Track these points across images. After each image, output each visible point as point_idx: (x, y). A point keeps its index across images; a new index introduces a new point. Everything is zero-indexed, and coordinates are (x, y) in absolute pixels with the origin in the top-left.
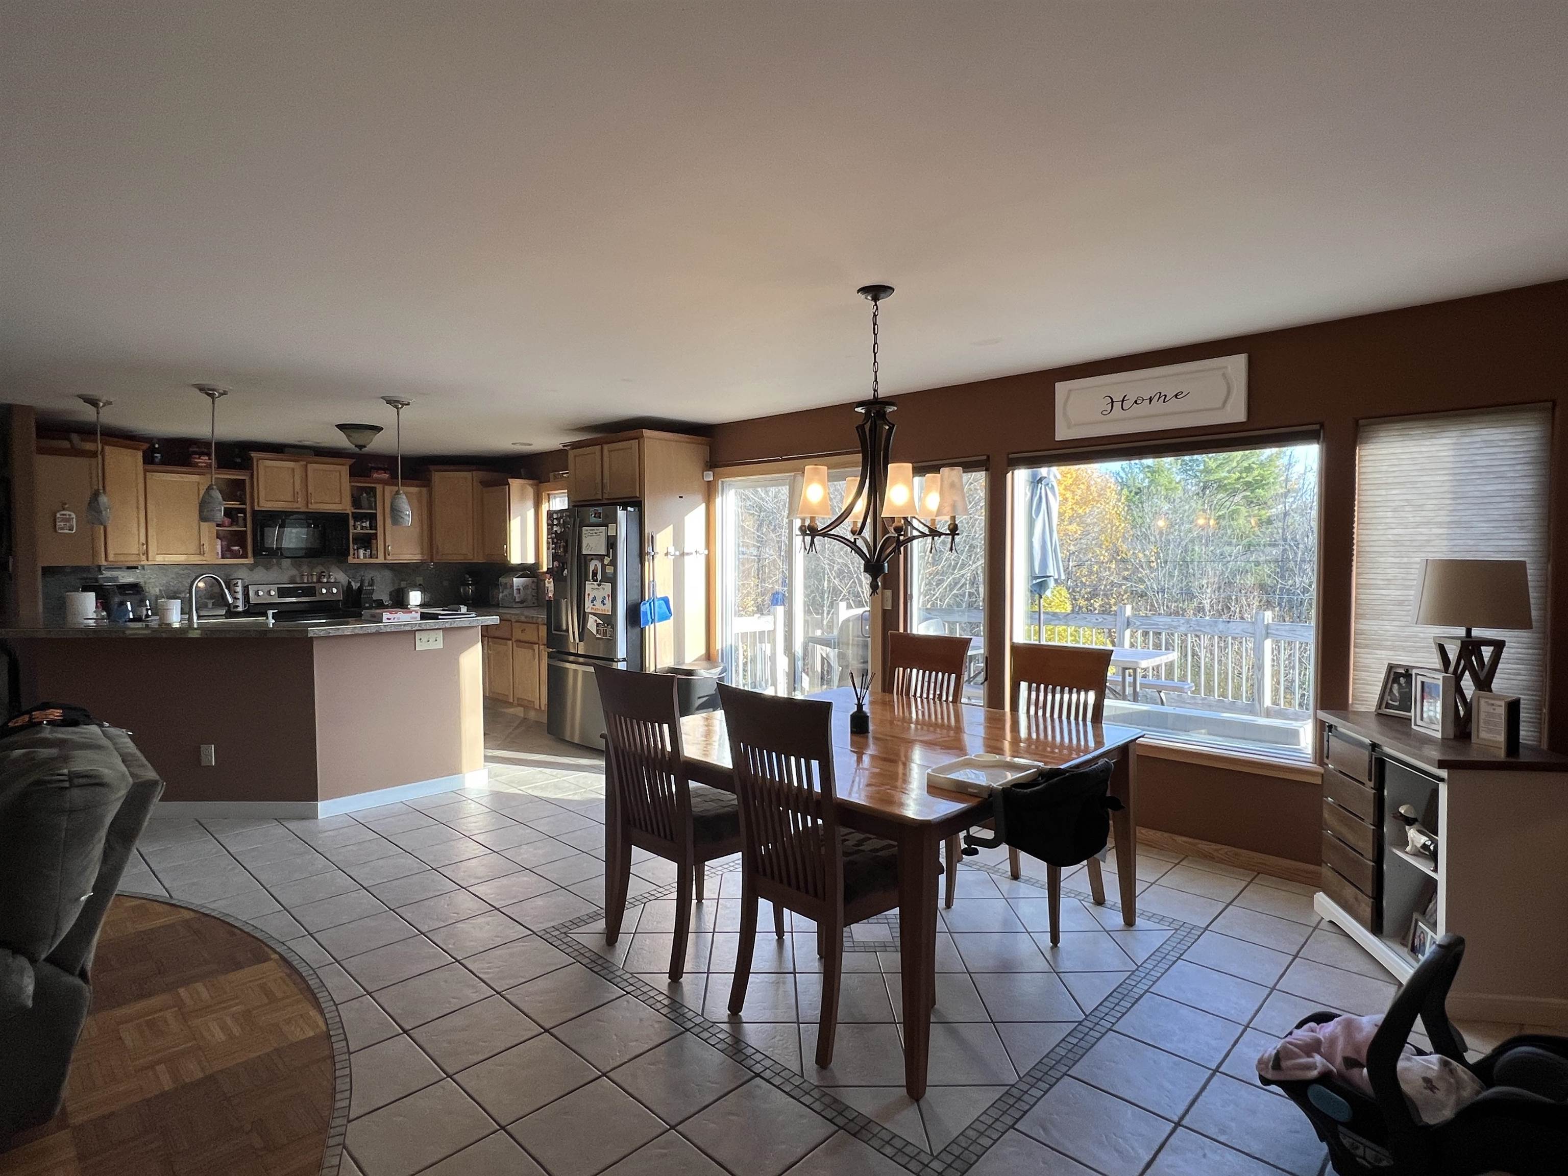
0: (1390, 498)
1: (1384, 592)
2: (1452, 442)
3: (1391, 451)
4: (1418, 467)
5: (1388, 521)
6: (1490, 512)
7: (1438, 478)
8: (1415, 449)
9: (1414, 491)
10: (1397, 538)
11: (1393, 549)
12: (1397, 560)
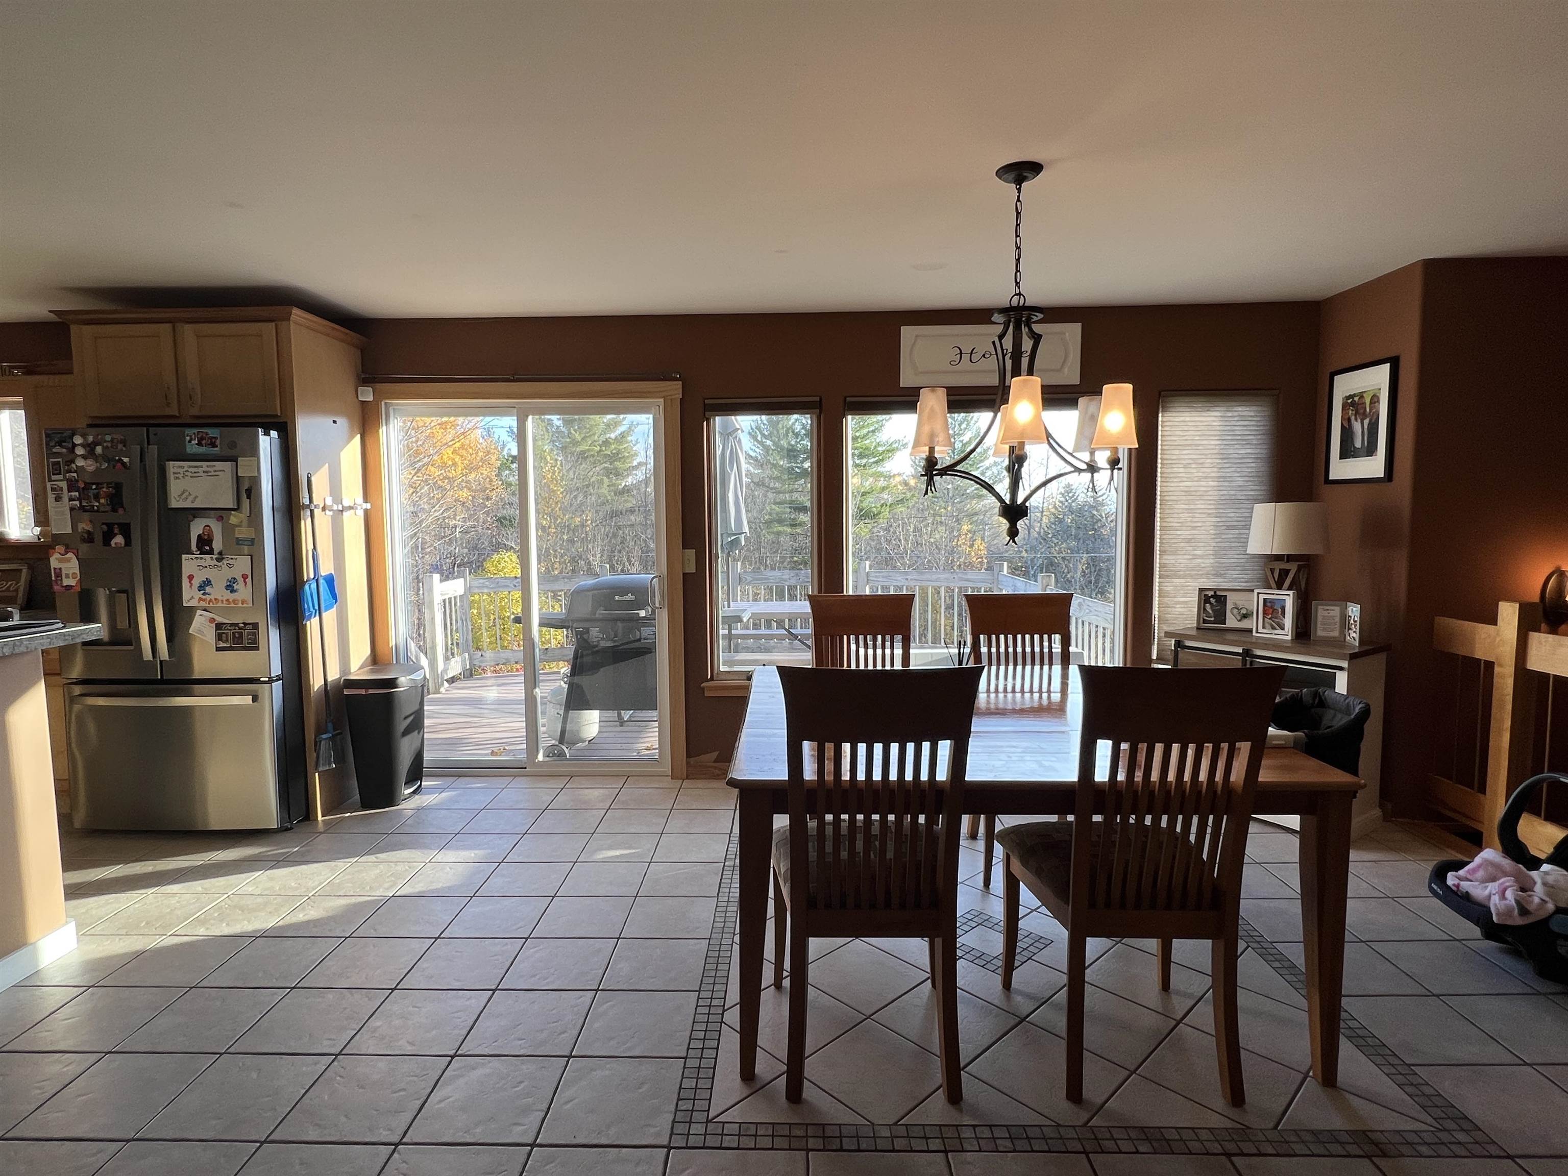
0: (1182, 457)
1: (1179, 532)
2: (1220, 415)
3: (1182, 419)
4: (1199, 433)
5: (1180, 475)
6: (1243, 469)
7: (1213, 442)
8: (1197, 419)
9: (1198, 452)
10: (1186, 489)
11: (1184, 498)
12: (1186, 507)
